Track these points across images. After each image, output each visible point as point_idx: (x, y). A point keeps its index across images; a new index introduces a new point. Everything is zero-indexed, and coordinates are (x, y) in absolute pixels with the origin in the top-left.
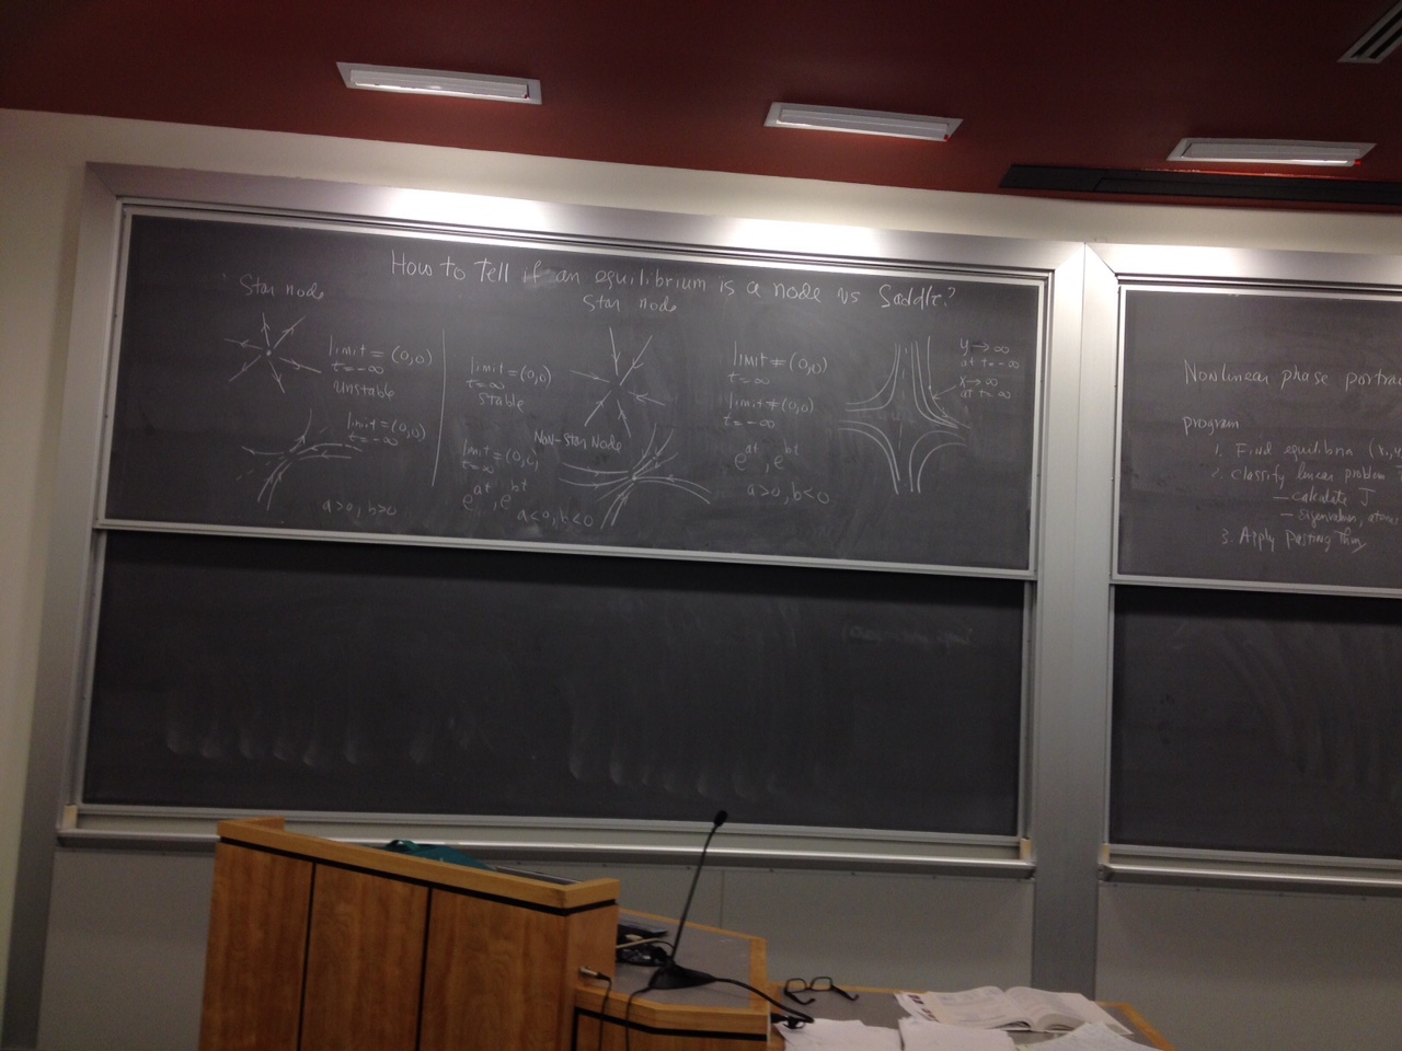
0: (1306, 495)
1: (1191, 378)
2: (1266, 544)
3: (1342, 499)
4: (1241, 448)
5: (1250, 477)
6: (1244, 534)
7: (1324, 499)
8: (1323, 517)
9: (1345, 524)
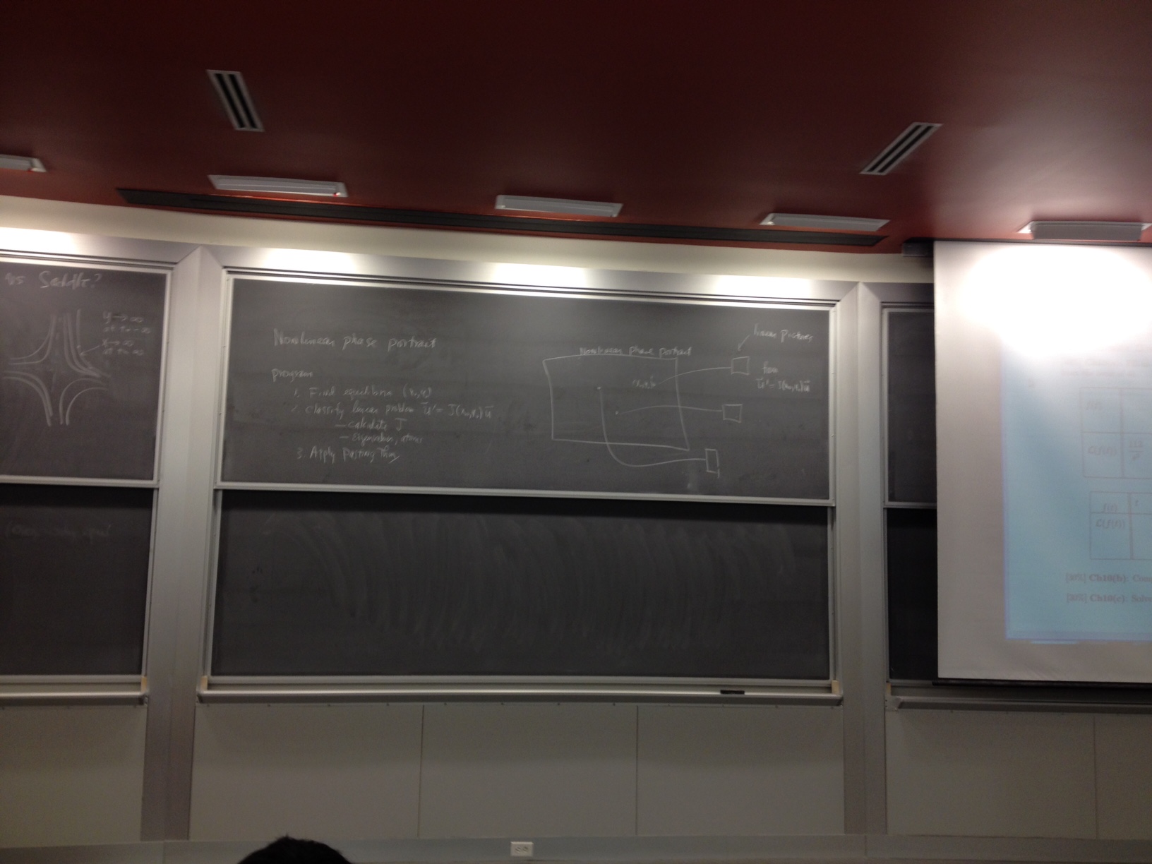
0: (358, 424)
1: (279, 342)
2: (329, 458)
3: (383, 425)
4: (314, 391)
5: (319, 411)
6: (314, 452)
7: (371, 426)
8: (369, 438)
9: (385, 443)
